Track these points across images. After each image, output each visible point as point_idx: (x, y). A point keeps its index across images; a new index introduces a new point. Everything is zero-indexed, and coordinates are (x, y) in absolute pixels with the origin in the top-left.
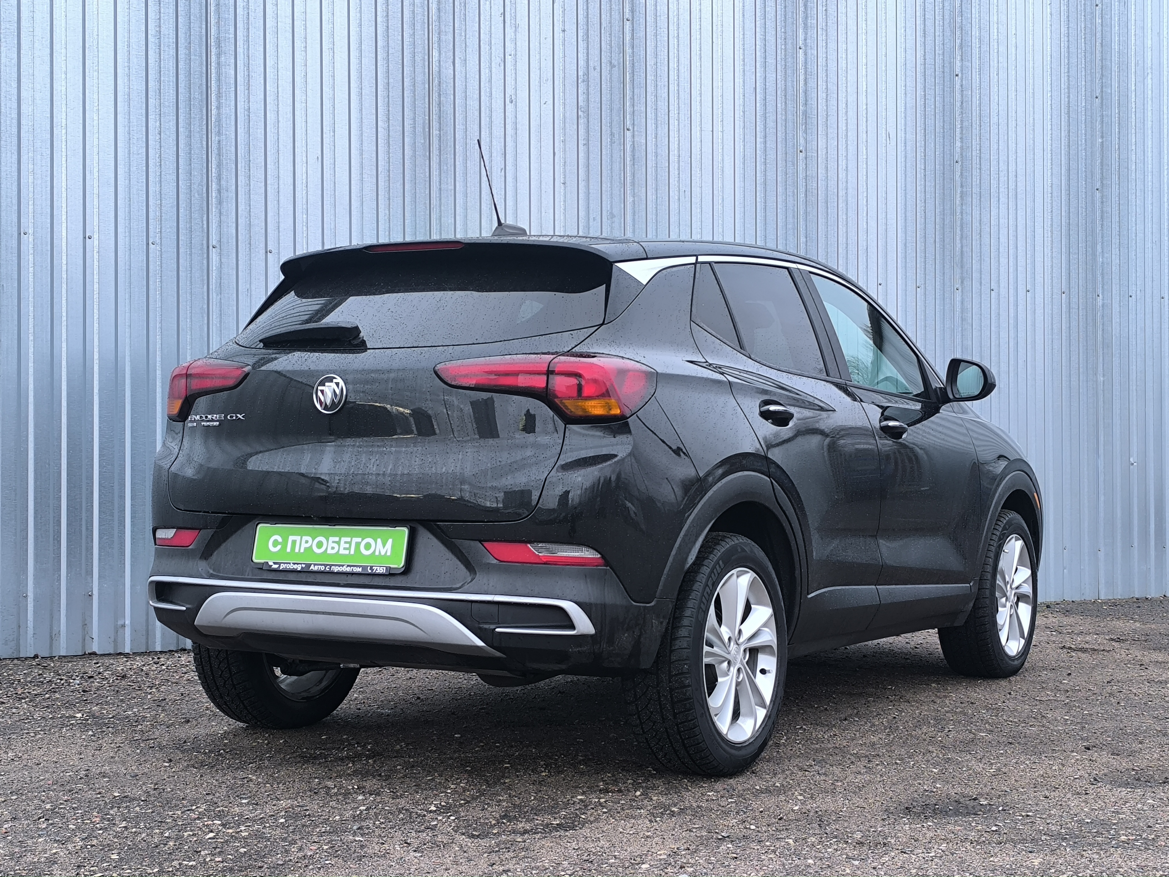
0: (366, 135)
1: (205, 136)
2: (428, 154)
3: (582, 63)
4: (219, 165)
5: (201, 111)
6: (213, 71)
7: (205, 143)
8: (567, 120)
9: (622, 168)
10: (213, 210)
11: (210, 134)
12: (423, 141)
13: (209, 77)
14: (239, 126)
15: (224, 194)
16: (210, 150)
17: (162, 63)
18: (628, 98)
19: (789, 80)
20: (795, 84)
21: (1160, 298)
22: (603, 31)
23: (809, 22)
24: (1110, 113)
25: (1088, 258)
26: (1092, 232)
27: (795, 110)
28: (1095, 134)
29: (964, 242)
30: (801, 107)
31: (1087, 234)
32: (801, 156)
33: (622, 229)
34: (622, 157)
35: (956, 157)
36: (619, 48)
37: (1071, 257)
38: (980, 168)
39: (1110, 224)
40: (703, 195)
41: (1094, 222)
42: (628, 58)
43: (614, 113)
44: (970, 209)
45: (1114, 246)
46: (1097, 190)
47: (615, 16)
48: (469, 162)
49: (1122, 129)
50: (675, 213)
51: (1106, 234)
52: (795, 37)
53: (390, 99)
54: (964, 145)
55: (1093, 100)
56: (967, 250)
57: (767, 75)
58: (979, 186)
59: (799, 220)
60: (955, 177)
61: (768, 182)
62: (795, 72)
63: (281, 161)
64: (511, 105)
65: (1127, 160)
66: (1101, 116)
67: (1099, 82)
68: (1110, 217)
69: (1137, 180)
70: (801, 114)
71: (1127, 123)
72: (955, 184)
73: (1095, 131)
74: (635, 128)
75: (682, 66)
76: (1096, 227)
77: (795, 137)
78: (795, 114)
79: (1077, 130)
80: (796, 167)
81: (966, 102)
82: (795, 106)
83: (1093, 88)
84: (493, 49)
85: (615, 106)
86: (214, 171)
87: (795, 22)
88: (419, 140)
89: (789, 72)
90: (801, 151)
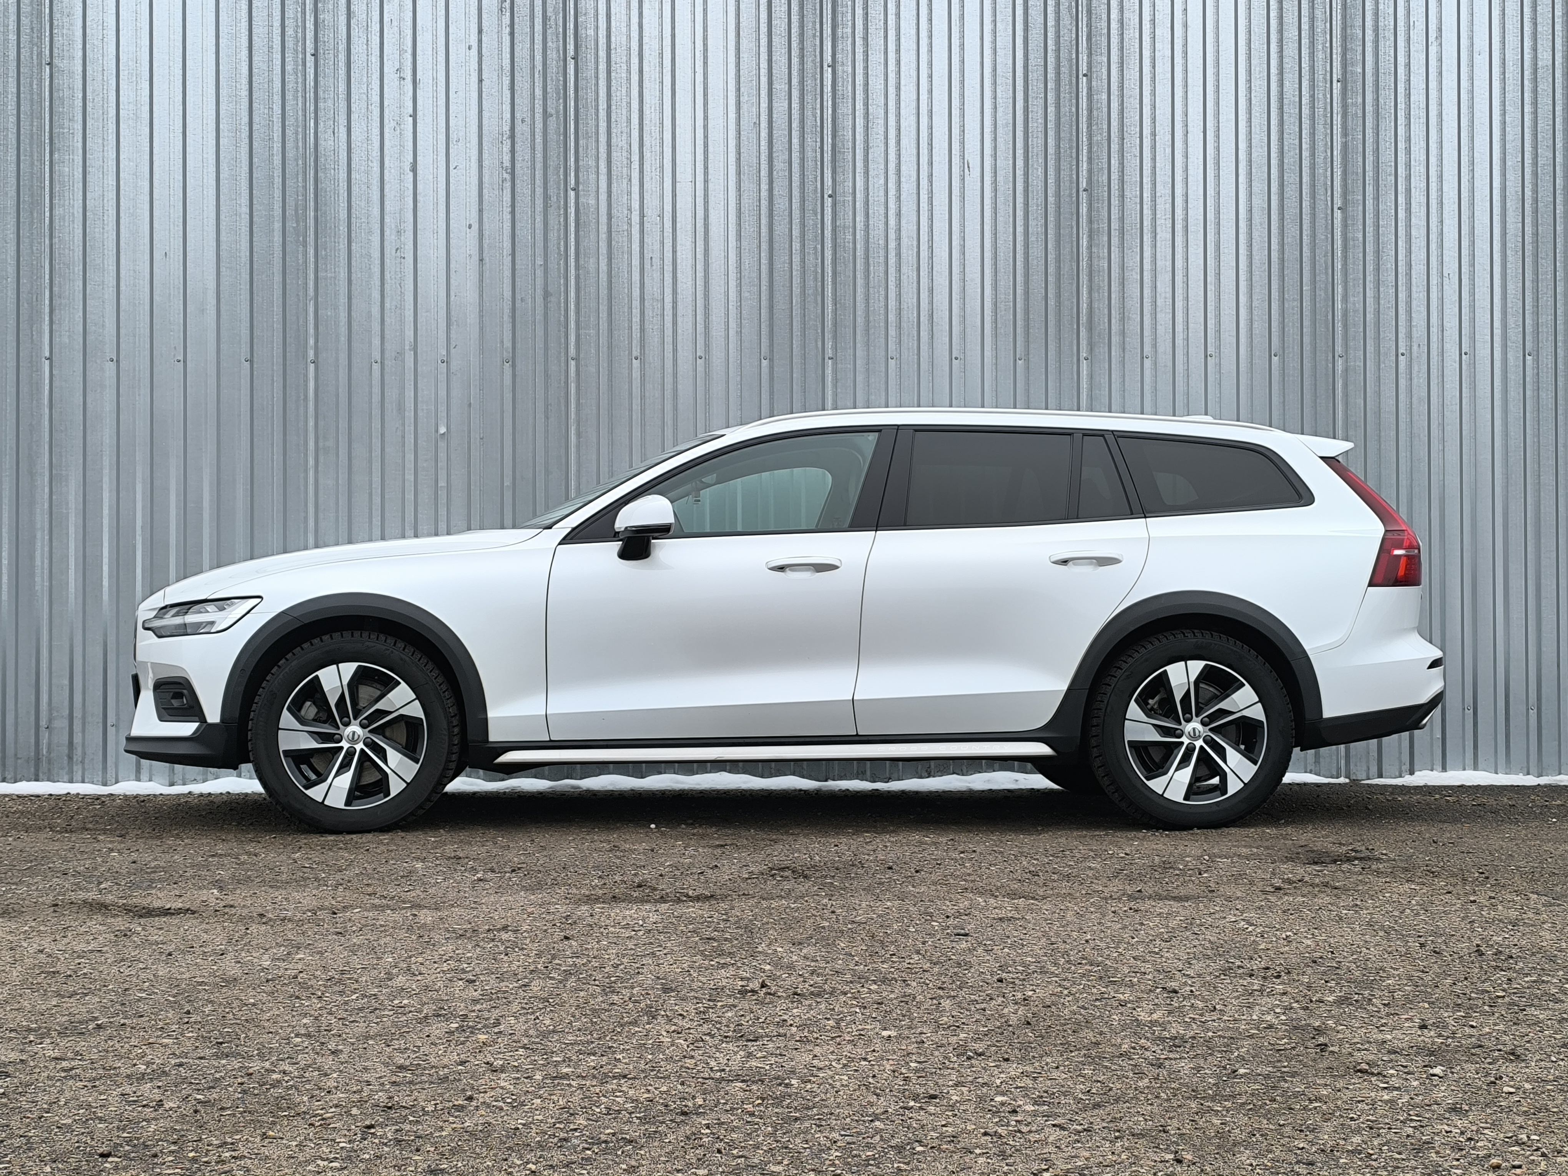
4: (51, 271)
8: (486, 186)
10: (46, 318)
15: (57, 302)
18: (572, 152)
19: (808, 107)
20: (818, 112)
21: (1461, 355)
22: (537, 75)
23: (840, 32)
24: (1360, 100)
25: (1318, 305)
26: (1326, 268)
27: (819, 144)
28: (1335, 132)
29: (1095, 295)
30: (830, 140)
31: (1317, 271)
32: (828, 202)
33: (562, 309)
34: (562, 223)
35: (1083, 184)
36: (558, 93)
37: (1286, 305)
38: (1122, 196)
39: (1361, 255)
40: (679, 261)
41: (1330, 254)
42: (572, 104)
43: (550, 172)
44: (1106, 251)
45: (1370, 286)
46: (1339, 209)
47: (552, 55)
48: (353, 244)
49: (1384, 120)
50: (638, 285)
51: (1354, 269)
52: (818, 53)
53: (254, 181)
54: (1095, 166)
55: (1328, 85)
56: (1101, 306)
57: (775, 104)
58: (1122, 219)
59: (826, 283)
60: (1081, 211)
61: (776, 238)
62: (818, 97)
63: (122, 261)
64: (411, 174)
65: (1393, 164)
66: (1345, 107)
67: (1342, 59)
68: (1361, 245)
69: (1413, 190)
70: (830, 149)
71: (1393, 111)
72: (1081, 220)
73: (1335, 127)
74: (581, 187)
75: (648, 106)
76: (1336, 261)
77: (819, 178)
78: (818, 150)
79: (1297, 130)
80: (819, 217)
81: (1098, 109)
82: (818, 140)
83: (1328, 69)
84: (386, 111)
85: (552, 163)
86: (47, 277)
87: (818, 34)
88: (291, 224)
89: (808, 98)
90: (830, 196)
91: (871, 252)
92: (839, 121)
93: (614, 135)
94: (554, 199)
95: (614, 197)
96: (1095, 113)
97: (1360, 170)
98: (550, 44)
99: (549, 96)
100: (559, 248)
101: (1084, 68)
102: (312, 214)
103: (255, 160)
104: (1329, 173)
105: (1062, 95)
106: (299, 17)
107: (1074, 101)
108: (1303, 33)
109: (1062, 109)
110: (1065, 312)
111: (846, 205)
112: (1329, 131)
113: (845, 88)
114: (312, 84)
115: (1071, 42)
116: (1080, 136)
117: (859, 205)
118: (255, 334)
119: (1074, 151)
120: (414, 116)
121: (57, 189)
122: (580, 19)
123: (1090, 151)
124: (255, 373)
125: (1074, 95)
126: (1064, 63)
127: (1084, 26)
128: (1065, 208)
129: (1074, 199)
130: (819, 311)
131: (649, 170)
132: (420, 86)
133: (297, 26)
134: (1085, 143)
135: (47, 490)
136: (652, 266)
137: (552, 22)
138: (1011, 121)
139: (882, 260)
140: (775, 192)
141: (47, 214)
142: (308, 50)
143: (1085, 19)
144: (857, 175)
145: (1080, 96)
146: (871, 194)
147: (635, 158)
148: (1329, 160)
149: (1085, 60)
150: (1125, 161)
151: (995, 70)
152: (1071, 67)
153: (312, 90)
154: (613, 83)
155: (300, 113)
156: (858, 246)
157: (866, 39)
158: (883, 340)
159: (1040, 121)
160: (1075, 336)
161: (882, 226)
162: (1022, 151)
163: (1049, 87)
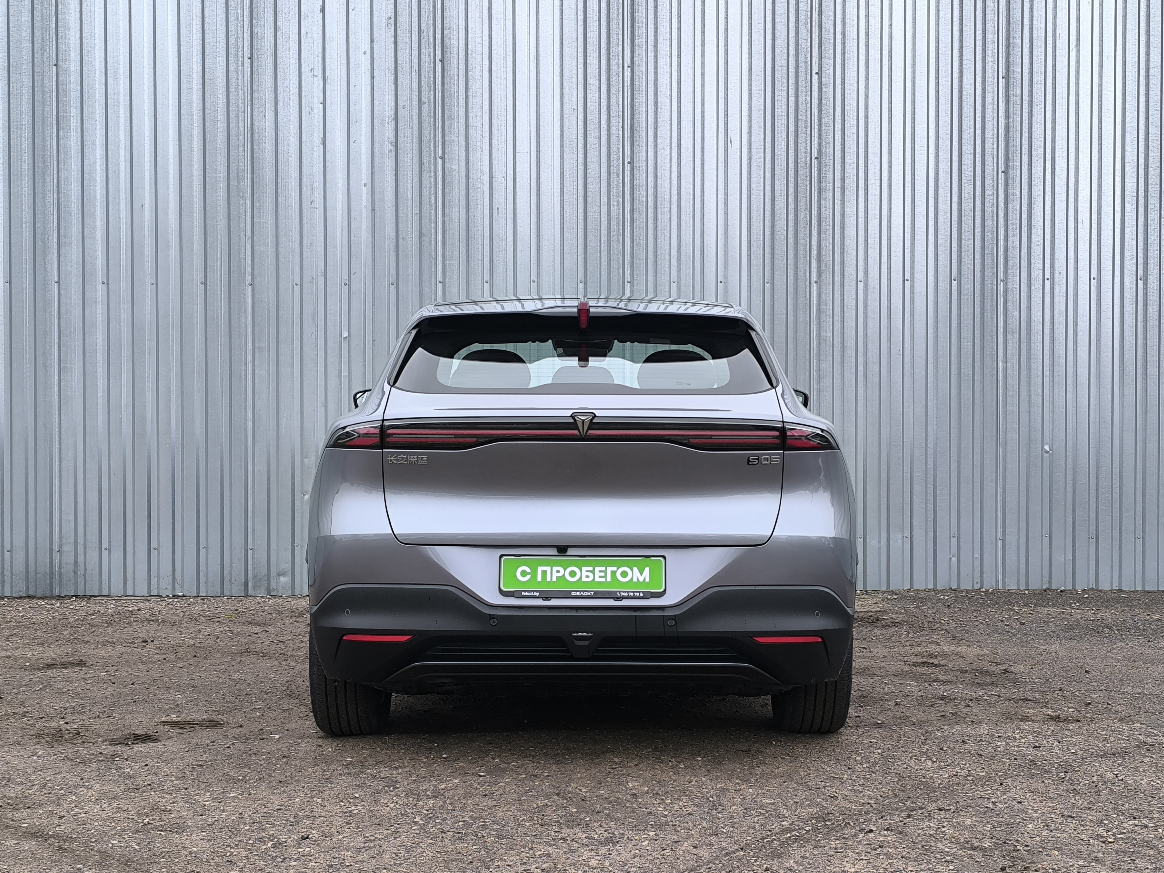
3: (392, 103)
4: (59, 218)
15: (63, 240)
18: (440, 130)
19: (613, 97)
20: (621, 100)
21: (1090, 279)
22: (414, 74)
23: (636, 41)
24: (1019, 92)
25: (986, 244)
26: (993, 216)
27: (621, 124)
28: (1000, 115)
29: (823, 236)
30: (629, 122)
31: (986, 218)
32: (628, 167)
33: (433, 246)
34: (433, 183)
35: (815, 154)
36: (429, 87)
37: (963, 244)
38: (843, 163)
39: (1018, 206)
40: (518, 211)
41: (995, 206)
42: (440, 94)
43: (424, 144)
44: (831, 203)
45: (1025, 229)
46: (1002, 172)
47: (425, 58)
48: (280, 199)
49: (1036, 107)
50: (488, 229)
51: (1013, 217)
52: (620, 58)
53: (207, 152)
54: (823, 141)
55: (996, 81)
56: (827, 244)
57: (589, 95)
58: (843, 180)
59: (626, 227)
60: (813, 174)
61: (589, 194)
62: (621, 89)
63: (110, 211)
64: (322, 146)
65: (1043, 139)
66: (1007, 97)
67: (1006, 62)
68: (1019, 199)
69: (1057, 158)
70: (629, 127)
71: (1043, 100)
72: (813, 180)
73: (1000, 112)
74: (446, 156)
75: (496, 96)
76: (999, 211)
77: (621, 150)
78: (621, 129)
79: (973, 114)
80: (621, 178)
81: (826, 98)
82: (621, 121)
83: (996, 69)
84: (303, 99)
85: (425, 138)
86: (56, 222)
87: (621, 43)
88: (234, 183)
89: (613, 90)
90: (629, 163)
91: (659, 204)
92: (636, 108)
93: (470, 118)
94: (427, 165)
95: (471, 164)
96: (824, 101)
97: (1019, 144)
98: (423, 50)
99: (423, 89)
100: (430, 202)
101: (815, 69)
102: (249, 176)
103: (207, 136)
104: (995, 146)
105: (800, 88)
106: (239, 31)
107: (809, 93)
108: (977, 42)
109: (800, 99)
110: (801, 248)
111: (641, 169)
112: (996, 115)
113: (640, 83)
114: (249, 79)
115: (807, 49)
116: (813, 118)
117: (651, 169)
118: (208, 265)
119: (809, 129)
120: (324, 103)
121: (62, 157)
122: (445, 32)
123: (820, 130)
124: (208, 293)
125: (809, 88)
126: (801, 64)
127: (817, 37)
128: (802, 171)
129: (808, 165)
130: (621, 247)
131: (496, 143)
132: (328, 82)
133: (238, 37)
134: (817, 124)
135: (57, 378)
136: (498, 214)
137: (425, 34)
138: (763, 108)
139: (667, 210)
140: (589, 160)
141: (55, 176)
142: (245, 54)
143: (817, 31)
144: (649, 147)
145: (813, 89)
146: (659, 161)
147: (487, 134)
148: (996, 136)
149: (817, 63)
150: (846, 137)
151: (750, 70)
152: (807, 67)
153: (249, 84)
154: (470, 79)
155: (240, 101)
156: (649, 199)
157: (656, 47)
158: (667, 269)
159: (783, 107)
160: (808, 266)
161: (667, 185)
162: (770, 130)
163: (790, 82)
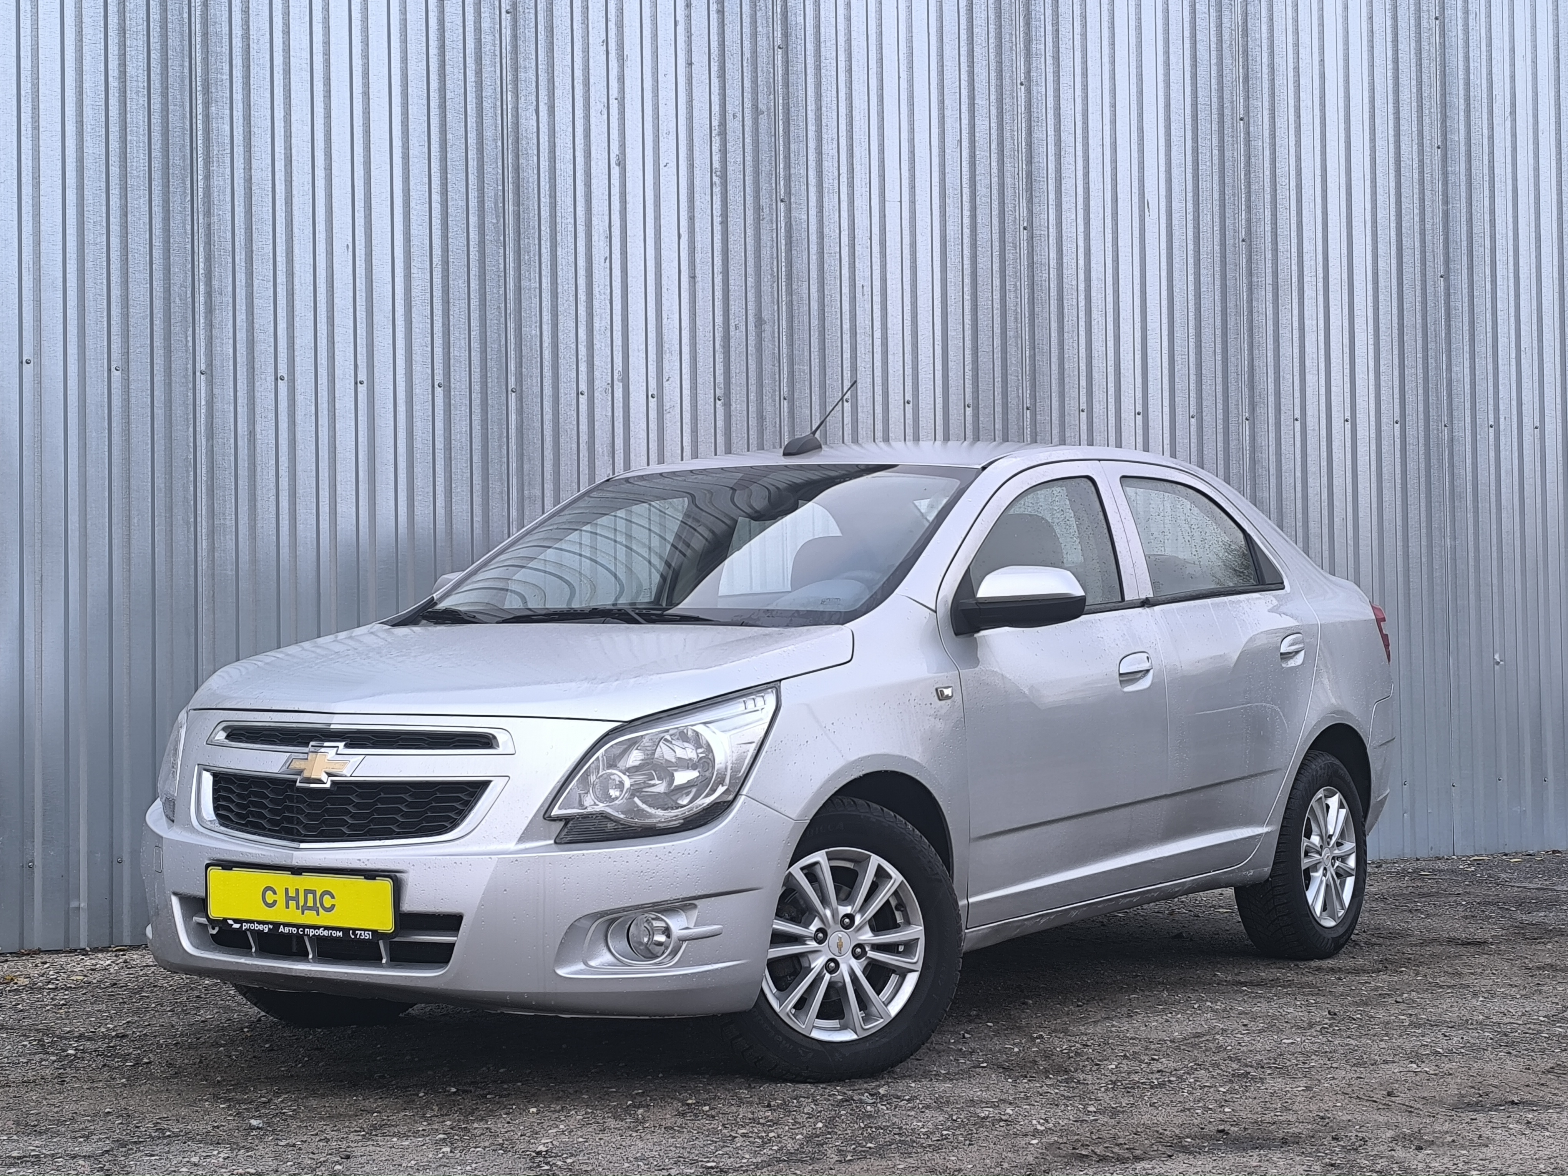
0: (415, 213)
1: (189, 218)
2: (502, 238)
3: (716, 108)
4: (209, 259)
5: (184, 183)
6: (200, 126)
7: (189, 227)
8: (697, 189)
9: (775, 255)
10: (201, 320)
11: (195, 214)
12: (494, 221)
13: (194, 134)
14: (236, 203)
15: (217, 299)
16: (196, 237)
17: (128, 116)
18: (781, 156)
19: (1007, 128)
20: (1016, 134)
21: (1534, 429)
22: (746, 64)
23: (1033, 47)
24: (1458, 169)
25: (1430, 374)
26: (1436, 336)
29: (1256, 352)
30: (1024, 167)
31: (1429, 339)
32: (1024, 235)
33: (776, 340)
34: (775, 240)
35: (1242, 234)
36: (768, 88)
38: (1275, 250)
39: (1461, 325)
40: (889, 292)
41: (1438, 322)
42: (781, 101)
43: (762, 179)
44: (1264, 306)
45: (1467, 356)
46: (1442, 276)
47: (762, 42)
48: (559, 249)
49: (1476, 191)
50: (849, 317)
51: (1456, 338)
52: (1014, 69)
53: (448, 163)
54: (1253, 216)
56: (1259, 364)
57: (977, 122)
58: (1276, 274)
59: (1024, 324)
60: (1241, 262)
61: (980, 271)
62: (1016, 117)
65: (1482, 235)
68: (1461, 315)
69: (1498, 263)
70: (1024, 176)
72: (1241, 271)
74: (791, 199)
75: (856, 111)
77: (1017, 208)
78: (1017, 177)
79: (1411, 194)
80: (1018, 251)
81: (1255, 156)
82: (1017, 165)
84: (592, 90)
86: (202, 266)
87: (1014, 47)
89: (1007, 118)
91: (1065, 293)
92: (1035, 146)
93: (824, 141)
94: (766, 210)
95: (826, 214)
96: (1253, 160)
97: (1459, 240)
98: (759, 29)
99: (760, 89)
101: (1240, 113)
102: (512, 208)
105: (1226, 139)
107: (1236, 146)
108: (1413, 96)
109: (1226, 154)
111: (1041, 239)
113: (1038, 110)
114: (509, 48)
115: (1232, 82)
116: (1239, 182)
117: (1053, 240)
118: (451, 354)
119: (1236, 198)
120: (621, 99)
122: (789, 4)
123: (1249, 200)
124: (452, 402)
125: (1235, 139)
126: (1227, 104)
127: (1241, 67)
128: (1230, 258)
129: (1237, 249)
131: (858, 185)
134: (1243, 191)
136: (863, 295)
137: (762, 4)
138: (1183, 162)
139: (1075, 302)
140: (979, 220)
143: (1241, 60)
144: (1050, 206)
145: (1239, 141)
146: (1064, 229)
149: (1242, 104)
152: (1232, 108)
153: (510, 56)
154: (823, 80)
155: (498, 83)
157: (1056, 58)
160: (1240, 395)
161: (1074, 266)
162: (1191, 195)
163: (1213, 129)
